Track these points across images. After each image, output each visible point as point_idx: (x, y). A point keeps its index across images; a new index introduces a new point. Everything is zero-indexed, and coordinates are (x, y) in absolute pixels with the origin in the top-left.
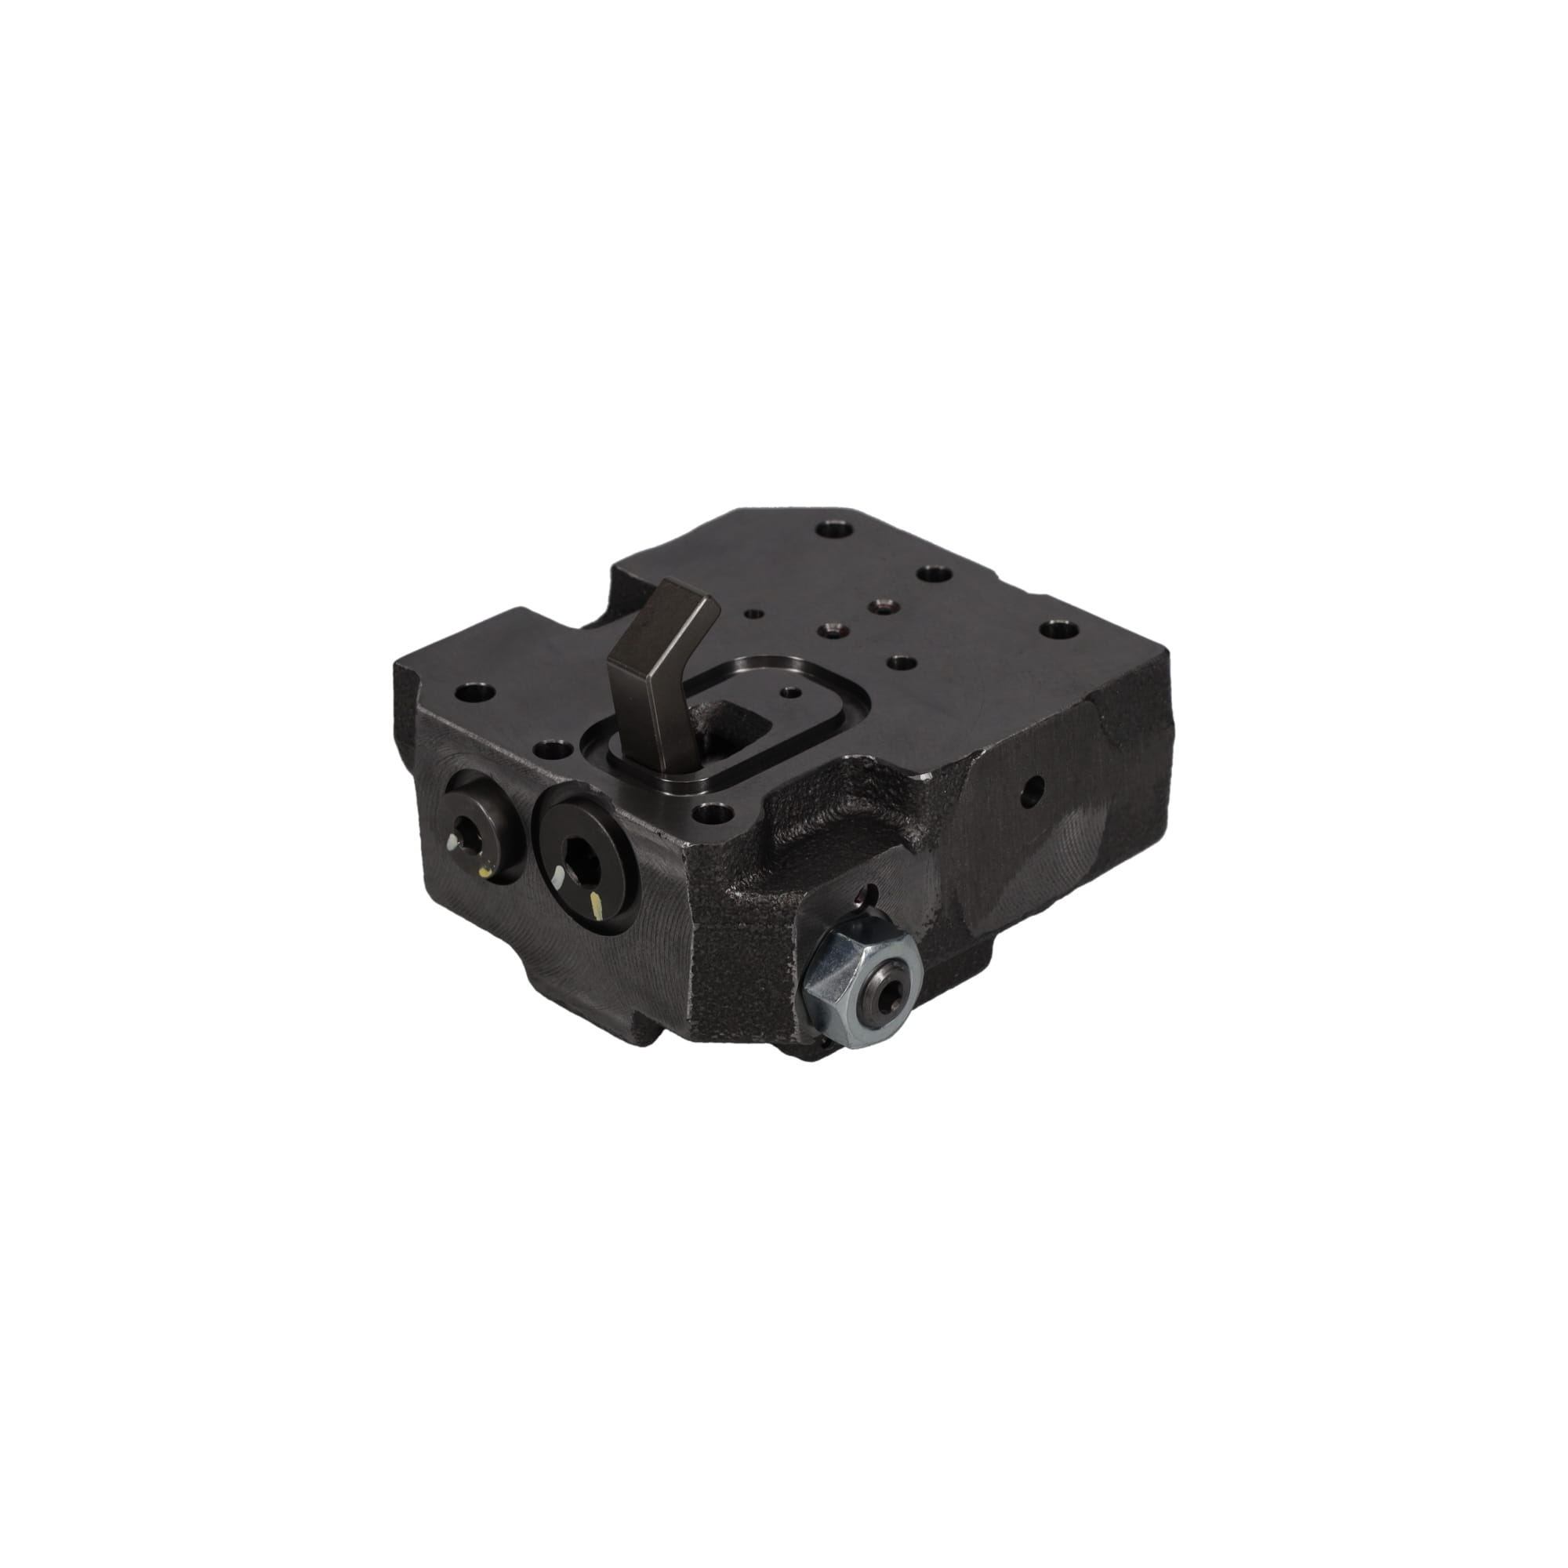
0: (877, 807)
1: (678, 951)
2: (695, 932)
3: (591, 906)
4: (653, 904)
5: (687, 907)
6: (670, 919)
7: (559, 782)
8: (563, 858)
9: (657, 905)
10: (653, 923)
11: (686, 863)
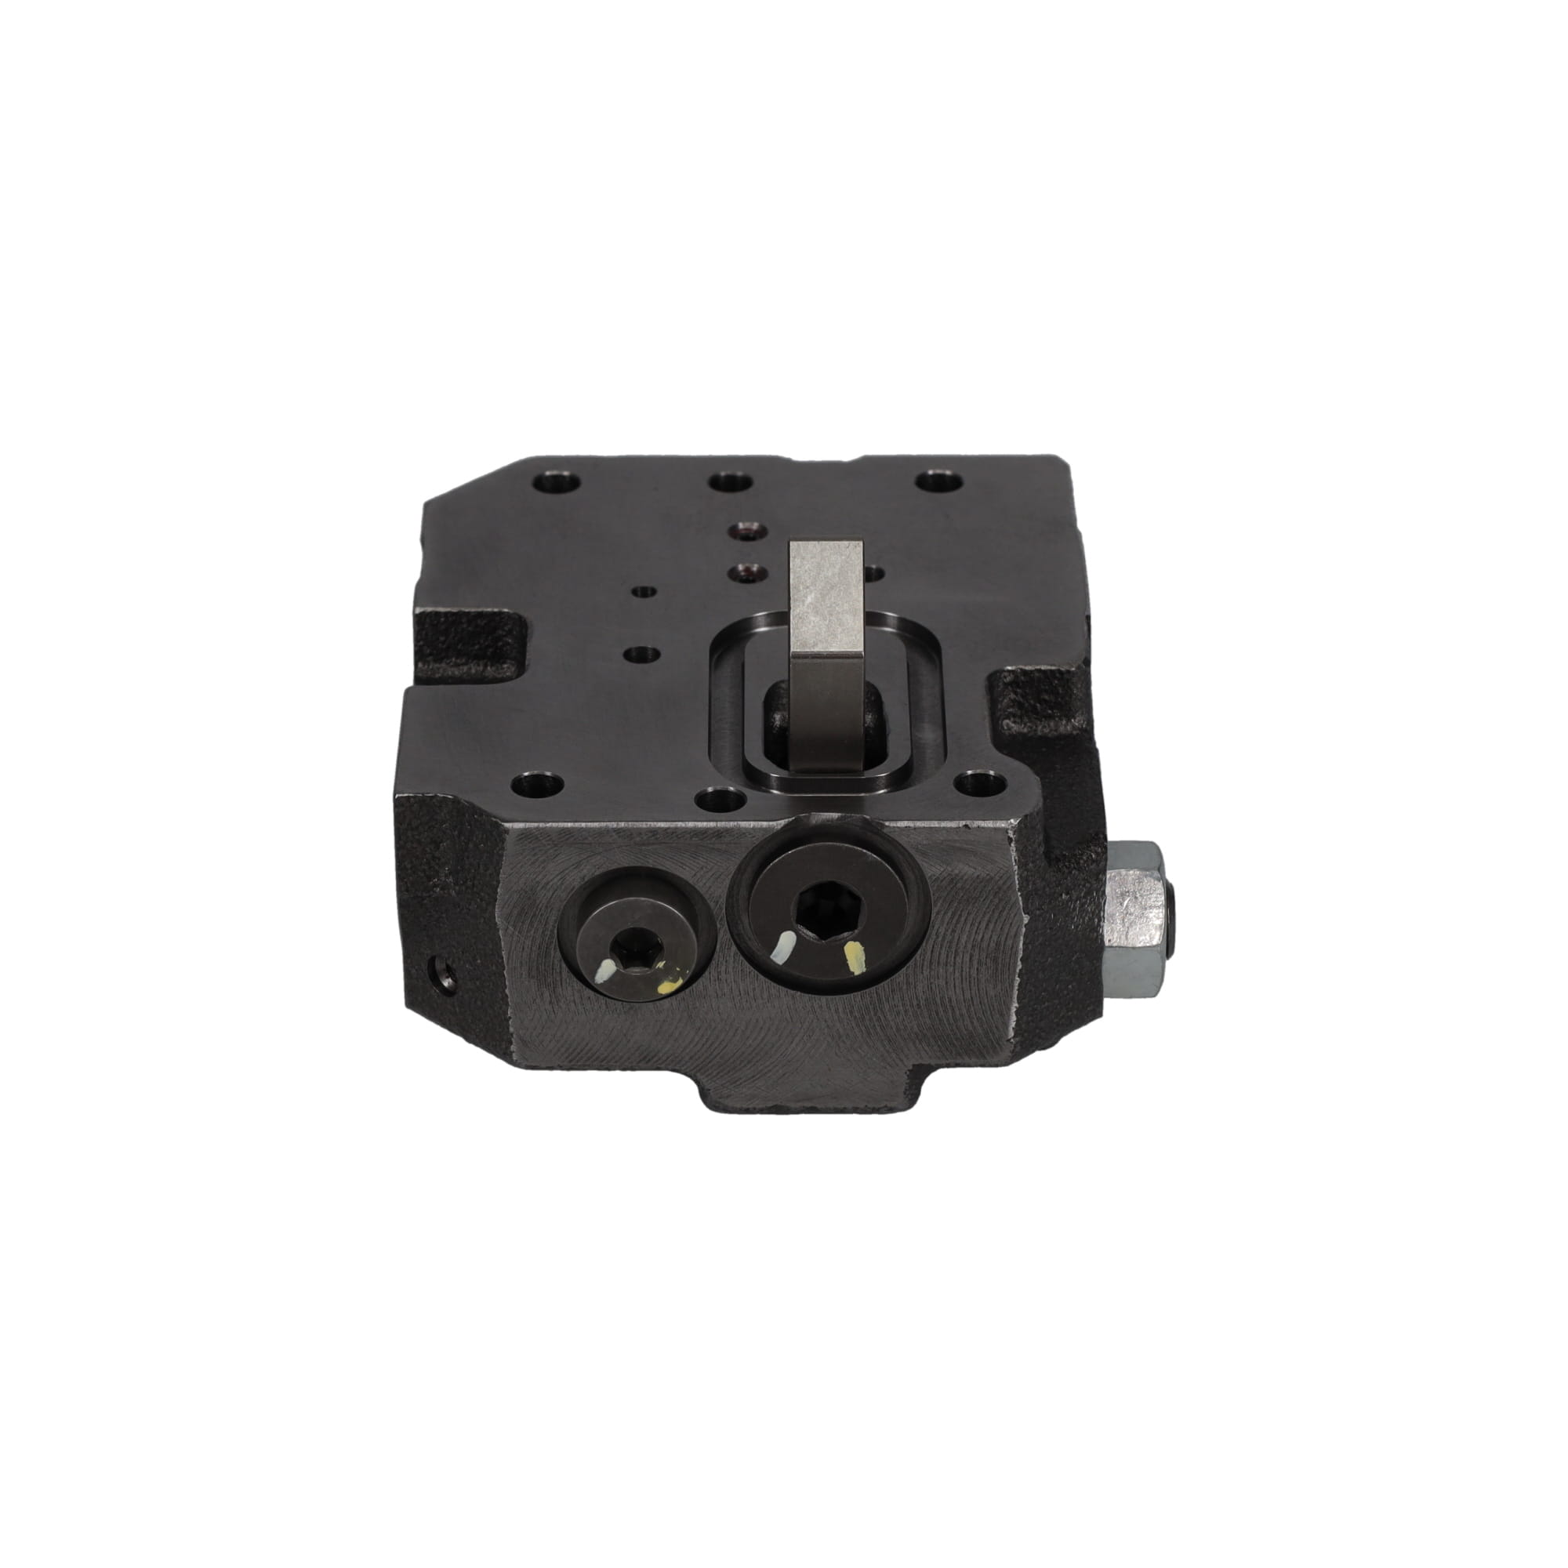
0: (1025, 724)
1: (995, 960)
2: (1025, 926)
3: (846, 960)
4: (952, 918)
5: (1013, 899)
6: (983, 925)
7: (779, 827)
8: (793, 919)
9: (960, 916)
10: (951, 942)
11: (1012, 845)
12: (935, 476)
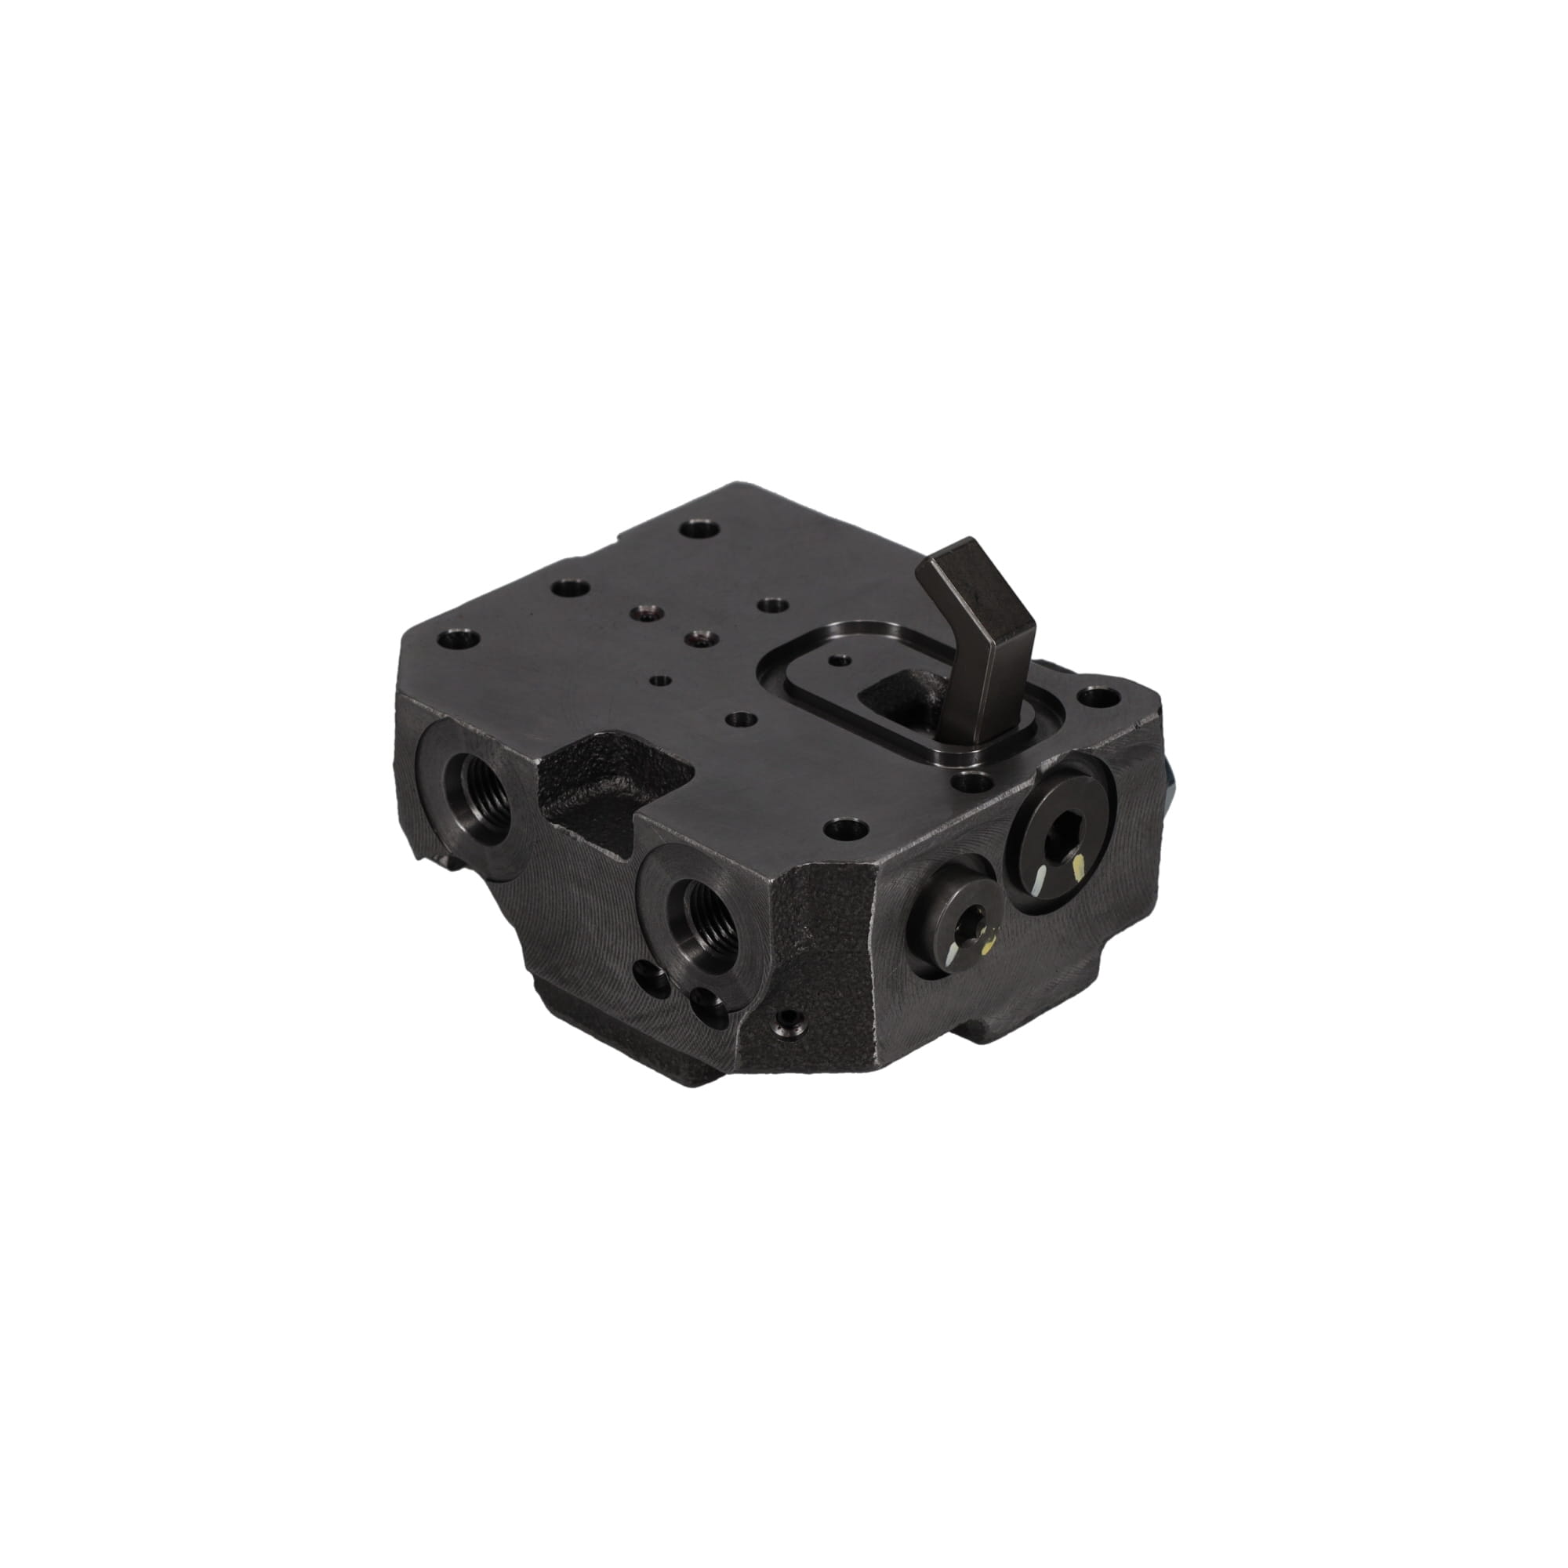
12: (696, 525)
